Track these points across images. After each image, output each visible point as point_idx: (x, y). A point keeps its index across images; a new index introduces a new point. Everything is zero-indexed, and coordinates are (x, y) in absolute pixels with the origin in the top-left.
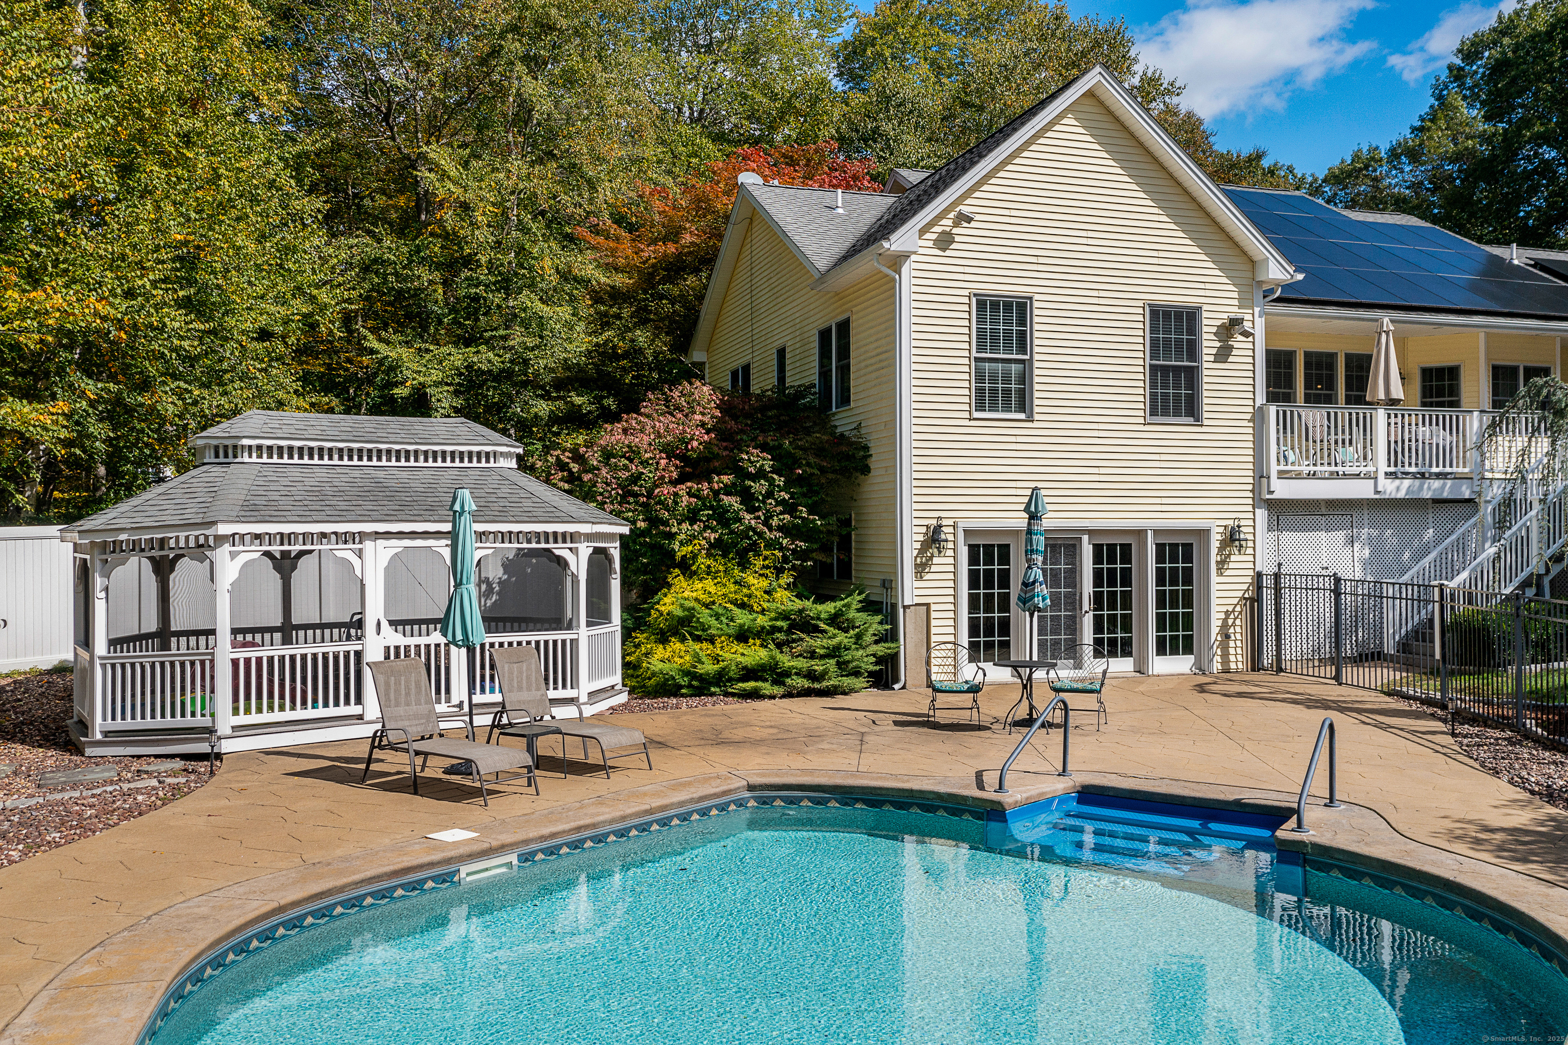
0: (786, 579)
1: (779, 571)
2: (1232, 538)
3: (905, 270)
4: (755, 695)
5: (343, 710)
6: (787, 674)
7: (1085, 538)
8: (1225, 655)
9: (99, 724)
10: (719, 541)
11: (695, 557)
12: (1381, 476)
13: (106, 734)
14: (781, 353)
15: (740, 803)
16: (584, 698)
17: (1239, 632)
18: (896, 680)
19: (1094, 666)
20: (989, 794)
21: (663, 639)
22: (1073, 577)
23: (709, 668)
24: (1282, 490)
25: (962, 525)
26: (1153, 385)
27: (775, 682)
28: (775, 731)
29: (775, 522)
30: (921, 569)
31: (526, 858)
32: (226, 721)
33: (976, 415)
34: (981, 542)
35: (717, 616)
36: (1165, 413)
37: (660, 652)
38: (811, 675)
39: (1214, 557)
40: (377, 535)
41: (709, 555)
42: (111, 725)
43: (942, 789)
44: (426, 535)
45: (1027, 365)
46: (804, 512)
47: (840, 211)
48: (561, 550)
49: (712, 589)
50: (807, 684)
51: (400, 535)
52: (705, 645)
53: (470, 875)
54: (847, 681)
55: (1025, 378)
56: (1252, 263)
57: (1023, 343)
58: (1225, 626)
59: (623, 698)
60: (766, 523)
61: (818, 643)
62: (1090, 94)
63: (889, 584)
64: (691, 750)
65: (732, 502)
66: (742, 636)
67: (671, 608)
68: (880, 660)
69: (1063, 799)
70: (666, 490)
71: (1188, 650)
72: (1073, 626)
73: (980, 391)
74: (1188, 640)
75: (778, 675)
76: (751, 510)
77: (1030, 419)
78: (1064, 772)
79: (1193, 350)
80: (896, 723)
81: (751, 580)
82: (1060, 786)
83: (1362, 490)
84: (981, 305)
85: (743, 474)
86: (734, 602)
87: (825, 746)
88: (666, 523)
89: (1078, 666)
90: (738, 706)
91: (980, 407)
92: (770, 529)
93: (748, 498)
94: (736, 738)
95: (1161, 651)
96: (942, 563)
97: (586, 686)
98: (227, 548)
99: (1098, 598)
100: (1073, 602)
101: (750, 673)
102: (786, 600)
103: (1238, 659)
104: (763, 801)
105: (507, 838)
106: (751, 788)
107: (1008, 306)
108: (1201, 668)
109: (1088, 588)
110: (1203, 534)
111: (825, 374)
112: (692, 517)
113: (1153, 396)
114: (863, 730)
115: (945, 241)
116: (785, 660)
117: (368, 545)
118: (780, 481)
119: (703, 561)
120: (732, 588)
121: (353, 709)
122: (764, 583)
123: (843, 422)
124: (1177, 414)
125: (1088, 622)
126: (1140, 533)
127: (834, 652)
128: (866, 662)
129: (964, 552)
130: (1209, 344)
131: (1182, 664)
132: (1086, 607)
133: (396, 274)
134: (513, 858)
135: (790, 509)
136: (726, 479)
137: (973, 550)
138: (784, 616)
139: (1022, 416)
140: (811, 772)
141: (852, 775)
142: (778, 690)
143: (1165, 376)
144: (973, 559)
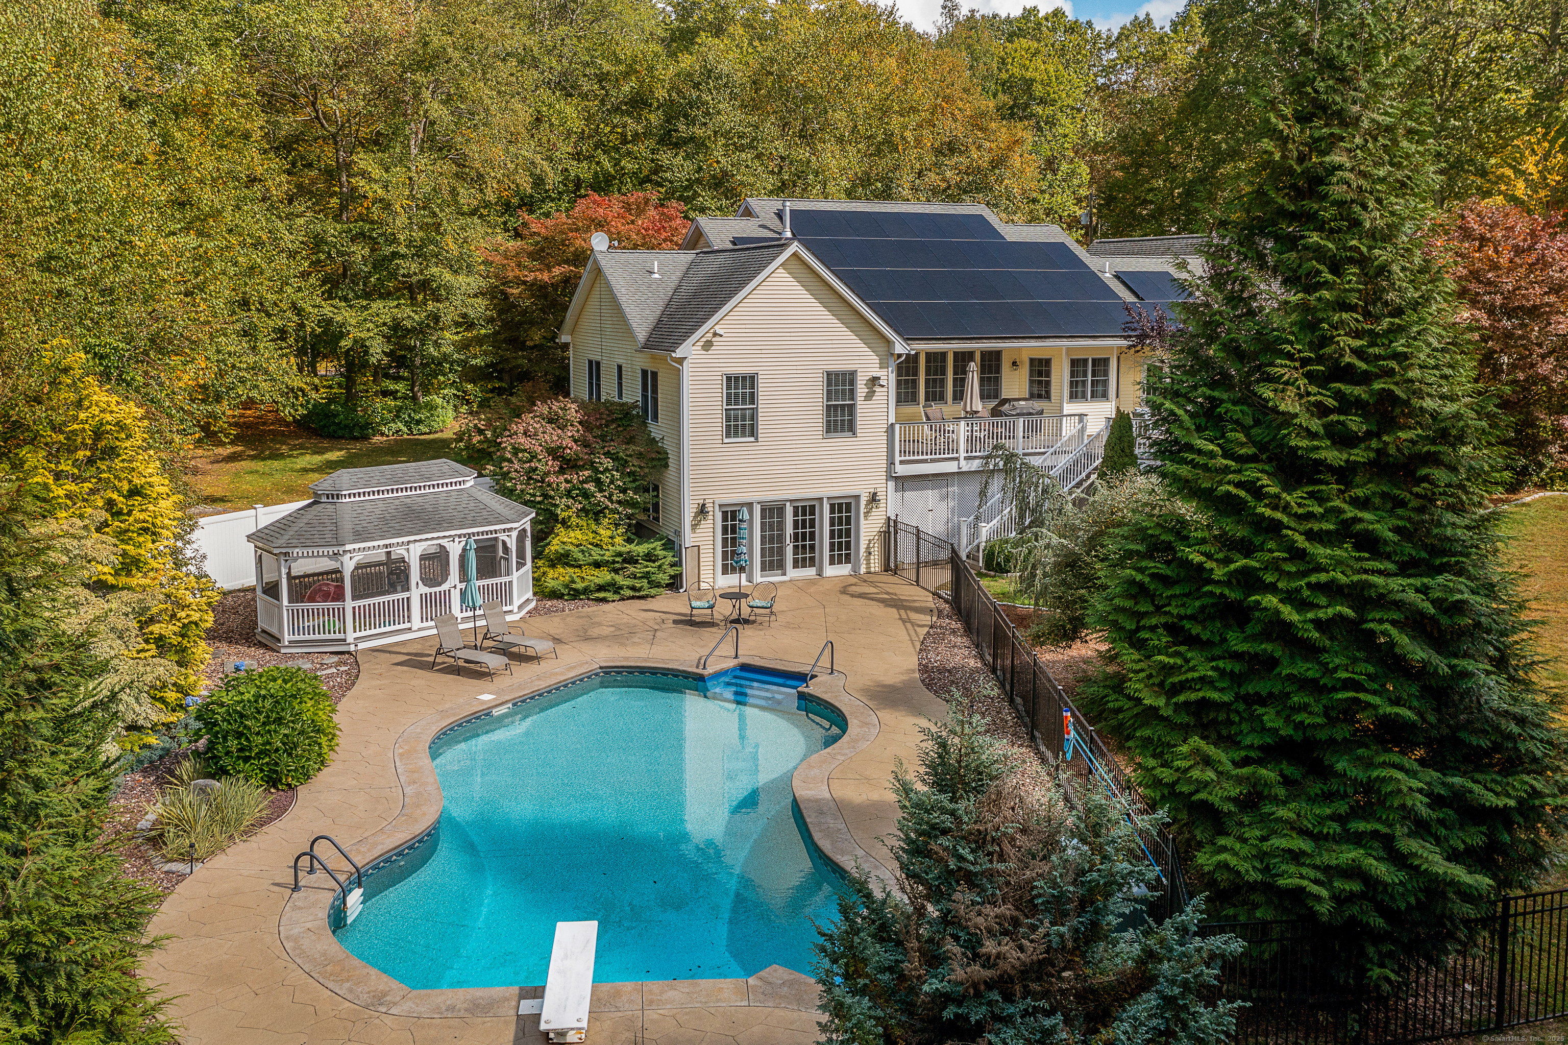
0: (621, 530)
1: (617, 525)
2: (873, 499)
3: (685, 364)
4: (604, 600)
5: (402, 626)
6: (621, 588)
7: (788, 504)
8: (868, 564)
9: (287, 638)
10: (583, 509)
11: (570, 517)
12: (962, 459)
13: (290, 642)
14: (620, 368)
15: (596, 674)
16: (516, 610)
17: (876, 551)
18: (682, 587)
19: (793, 573)
20: (700, 671)
21: (553, 566)
22: (781, 525)
23: (580, 585)
24: (901, 470)
25: (718, 502)
26: (828, 416)
27: (615, 592)
28: (612, 629)
29: (615, 498)
30: (694, 527)
31: (514, 705)
32: (351, 636)
33: (726, 441)
34: (729, 509)
35: (583, 552)
36: (836, 431)
37: (551, 573)
38: (633, 588)
39: (862, 509)
40: (415, 541)
41: (578, 516)
42: (292, 638)
43: (681, 668)
44: (438, 538)
45: (754, 412)
46: (631, 493)
47: (656, 276)
48: (502, 537)
49: (580, 537)
50: (632, 593)
51: (427, 539)
52: (577, 570)
53: (496, 712)
54: (653, 591)
55: (753, 417)
56: (889, 343)
57: (753, 399)
58: (868, 548)
59: (533, 605)
60: (610, 498)
61: (638, 570)
62: (795, 254)
63: (678, 533)
64: (574, 644)
65: (591, 487)
66: (597, 565)
67: (557, 547)
68: (672, 577)
69: (734, 669)
70: (552, 479)
71: (848, 560)
72: (781, 552)
73: (728, 427)
74: (848, 556)
75: (614, 588)
76: (601, 491)
77: (757, 440)
78: (736, 657)
79: (852, 394)
80: (675, 622)
81: (602, 532)
82: (731, 663)
83: (951, 467)
84: (729, 379)
85: (596, 471)
86: (592, 544)
87: (636, 640)
88: (552, 498)
89: (784, 574)
90: (595, 608)
91: (728, 435)
92: (612, 503)
93: (598, 482)
94: (595, 635)
95: (832, 563)
96: (706, 525)
97: (517, 602)
98: (349, 555)
99: (796, 537)
100: (781, 538)
101: (601, 588)
102: (619, 543)
103: (876, 565)
104: (606, 673)
105: (508, 698)
106: (601, 668)
107: (744, 378)
108: (855, 570)
109: (789, 530)
110: (857, 497)
111: (645, 397)
112: (568, 494)
113: (828, 422)
114: (656, 627)
115: (708, 345)
116: (619, 579)
117: (411, 546)
118: (617, 475)
119: (574, 520)
120: (591, 535)
121: (407, 625)
122: (609, 533)
123: (656, 430)
124: (843, 431)
125: (789, 550)
126: (820, 500)
127: (646, 576)
128: (664, 578)
129: (719, 515)
130: (861, 390)
131: (844, 570)
132: (788, 542)
133: (338, 251)
134: (510, 705)
135: (624, 491)
136: (586, 473)
137: (725, 514)
138: (620, 554)
139: (752, 439)
140: (627, 659)
141: (645, 660)
142: (616, 597)
143: (836, 411)
144: (725, 519)
